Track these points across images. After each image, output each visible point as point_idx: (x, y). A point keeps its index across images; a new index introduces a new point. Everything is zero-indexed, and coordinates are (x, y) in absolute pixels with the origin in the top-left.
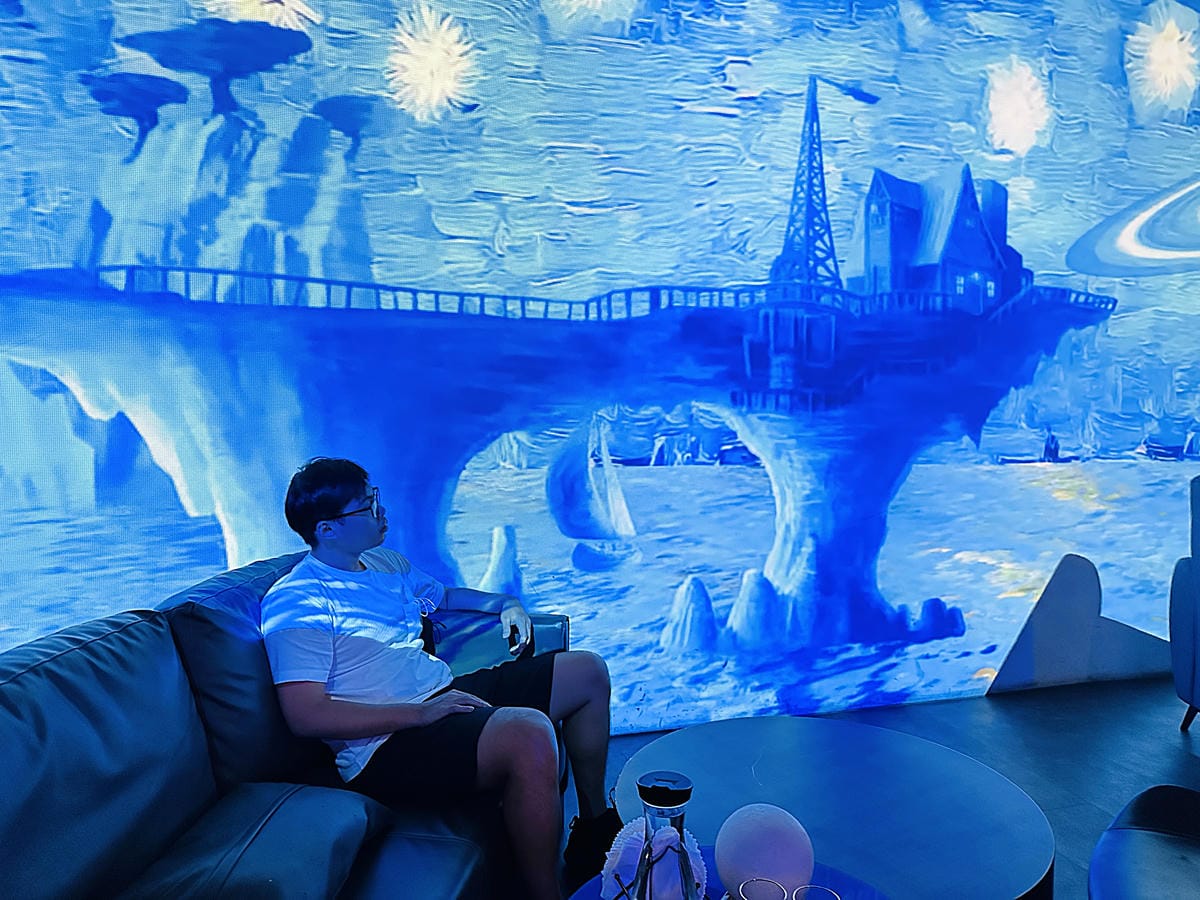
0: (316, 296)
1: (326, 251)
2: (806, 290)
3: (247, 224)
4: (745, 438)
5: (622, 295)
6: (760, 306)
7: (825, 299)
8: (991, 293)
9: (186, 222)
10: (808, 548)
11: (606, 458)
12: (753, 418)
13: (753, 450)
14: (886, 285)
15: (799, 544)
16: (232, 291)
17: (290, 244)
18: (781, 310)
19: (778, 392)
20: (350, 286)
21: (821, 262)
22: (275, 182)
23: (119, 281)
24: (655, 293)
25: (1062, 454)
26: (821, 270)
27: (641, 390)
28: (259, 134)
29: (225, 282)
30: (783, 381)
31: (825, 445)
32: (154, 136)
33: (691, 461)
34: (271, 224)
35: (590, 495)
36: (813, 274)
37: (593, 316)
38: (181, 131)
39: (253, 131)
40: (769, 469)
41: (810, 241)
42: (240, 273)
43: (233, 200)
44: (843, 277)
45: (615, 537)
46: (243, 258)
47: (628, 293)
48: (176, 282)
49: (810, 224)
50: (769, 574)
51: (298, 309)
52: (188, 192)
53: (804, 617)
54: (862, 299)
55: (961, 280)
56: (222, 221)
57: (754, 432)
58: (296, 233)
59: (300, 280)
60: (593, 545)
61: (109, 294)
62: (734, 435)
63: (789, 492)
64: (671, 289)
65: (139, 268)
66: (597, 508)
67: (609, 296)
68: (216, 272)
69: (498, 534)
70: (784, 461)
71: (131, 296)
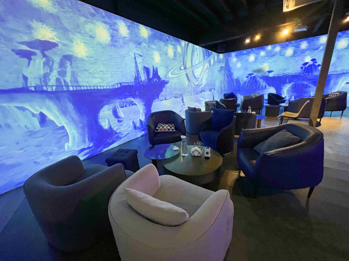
0: (71, 89)
1: (71, 81)
2: (139, 82)
3: (55, 77)
4: (135, 102)
5: (116, 84)
6: (134, 85)
7: (141, 83)
8: (158, 81)
9: (43, 77)
10: (144, 114)
11: (119, 107)
12: (136, 99)
13: (136, 103)
14: (147, 81)
15: (143, 114)
16: (56, 89)
17: (64, 80)
18: (137, 85)
19: (138, 96)
20: (76, 86)
21: (139, 78)
22: (59, 70)
23: (33, 89)
24: (120, 84)
25: (166, 99)
26: (140, 79)
27: (121, 97)
28: (53, 62)
29: (54, 88)
30: (138, 94)
31: (144, 102)
32: (32, 62)
33: (129, 106)
34: (59, 77)
35: (118, 113)
36: (139, 80)
37: (113, 88)
38: (37, 61)
39: (52, 61)
40: (138, 106)
41: (138, 75)
42: (57, 86)
43: (52, 73)
44: (142, 80)
45: (122, 118)
46: (56, 83)
47: (117, 84)
48: (45, 88)
49: (137, 73)
50: (141, 119)
51: (69, 91)
52: (42, 72)
53: (145, 123)
54: (145, 83)
55: (154, 80)
56: (51, 77)
57: (135, 101)
58: (65, 78)
59: (67, 86)
60: (119, 119)
61: (31, 92)
62: (133, 102)
63: (141, 108)
64: (123, 83)
65: (36, 86)
66: (119, 114)
67: (115, 85)
68: (52, 86)
69: (107, 121)
70: (140, 104)
71: (36, 92)
